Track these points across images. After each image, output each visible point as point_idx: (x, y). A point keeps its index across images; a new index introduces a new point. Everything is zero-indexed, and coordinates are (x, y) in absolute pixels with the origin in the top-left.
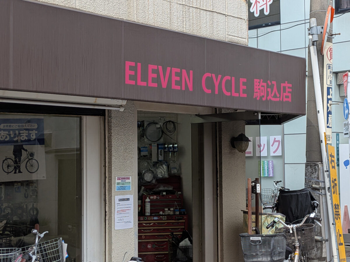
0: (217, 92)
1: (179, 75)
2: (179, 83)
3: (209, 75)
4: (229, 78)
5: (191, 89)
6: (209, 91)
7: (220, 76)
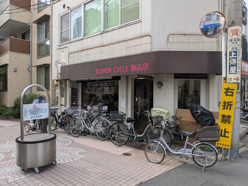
0: (118, 72)
1: (108, 69)
2: (107, 71)
3: (116, 67)
4: (122, 67)
5: (111, 72)
6: (116, 72)
7: (119, 67)
